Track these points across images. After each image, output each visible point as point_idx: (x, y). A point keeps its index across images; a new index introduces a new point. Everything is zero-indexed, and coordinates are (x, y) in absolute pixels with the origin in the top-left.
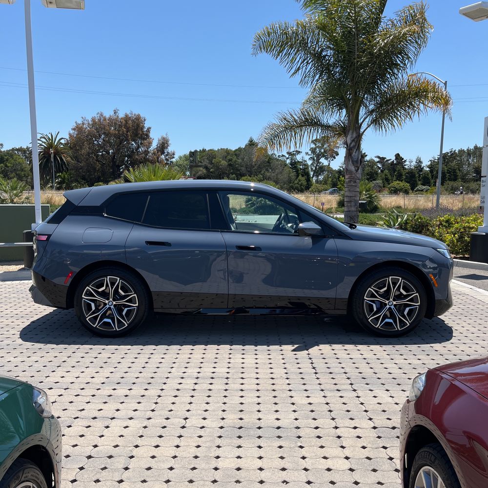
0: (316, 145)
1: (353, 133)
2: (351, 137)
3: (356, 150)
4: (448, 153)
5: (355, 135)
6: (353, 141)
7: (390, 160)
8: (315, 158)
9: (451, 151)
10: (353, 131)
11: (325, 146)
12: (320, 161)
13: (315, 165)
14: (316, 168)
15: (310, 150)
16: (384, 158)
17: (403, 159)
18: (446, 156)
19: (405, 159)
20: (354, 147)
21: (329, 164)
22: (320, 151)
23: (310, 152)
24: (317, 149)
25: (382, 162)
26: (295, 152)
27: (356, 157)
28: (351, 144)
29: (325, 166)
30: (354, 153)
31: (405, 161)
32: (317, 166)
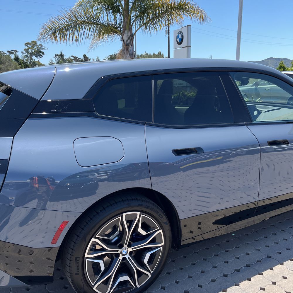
0: (28, 47)
1: (128, 32)
2: (128, 36)
3: (131, 46)
4: (113, 55)
5: (129, 34)
6: (129, 38)
7: (80, 58)
8: (29, 56)
9: (115, 54)
10: (128, 31)
11: (35, 48)
12: (32, 58)
13: (29, 61)
14: (30, 62)
15: (24, 50)
16: (76, 57)
17: (88, 58)
18: (112, 57)
19: (89, 58)
20: (130, 43)
21: (39, 60)
22: (31, 51)
23: (24, 52)
24: (29, 50)
25: (75, 60)
26: (13, 51)
27: (132, 51)
28: (127, 41)
29: (36, 62)
30: (130, 48)
31: (90, 59)
32: (30, 61)
